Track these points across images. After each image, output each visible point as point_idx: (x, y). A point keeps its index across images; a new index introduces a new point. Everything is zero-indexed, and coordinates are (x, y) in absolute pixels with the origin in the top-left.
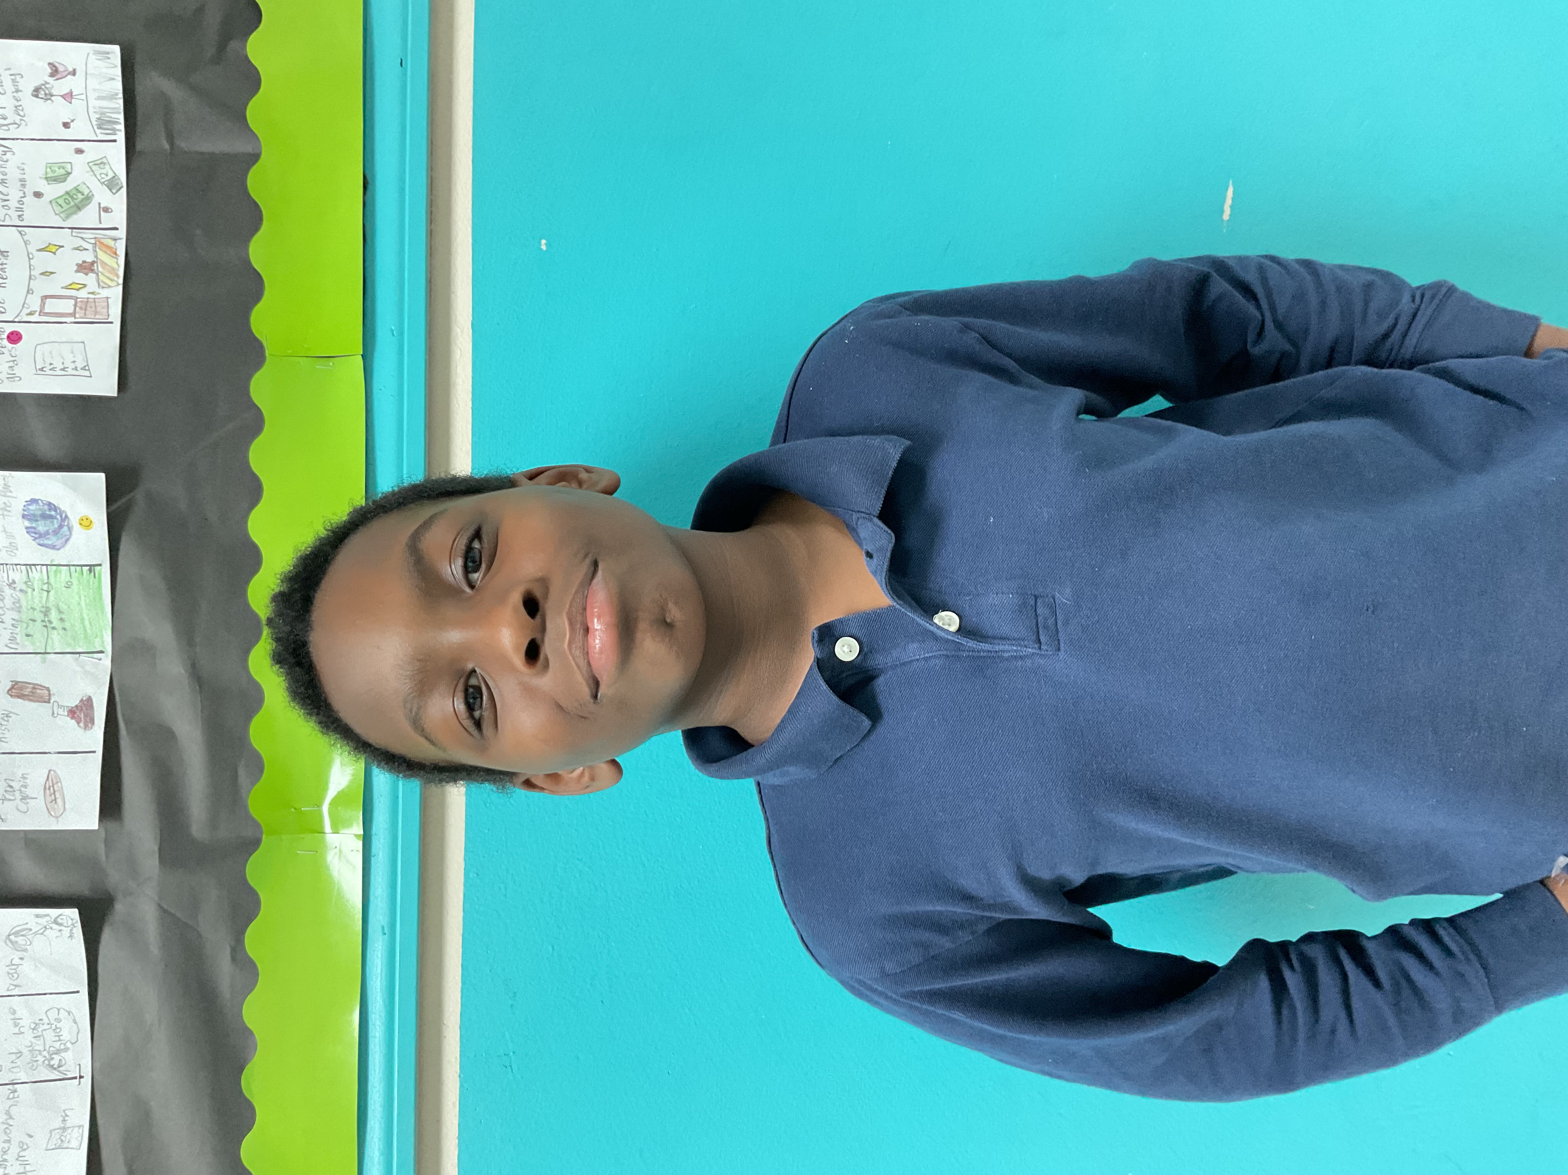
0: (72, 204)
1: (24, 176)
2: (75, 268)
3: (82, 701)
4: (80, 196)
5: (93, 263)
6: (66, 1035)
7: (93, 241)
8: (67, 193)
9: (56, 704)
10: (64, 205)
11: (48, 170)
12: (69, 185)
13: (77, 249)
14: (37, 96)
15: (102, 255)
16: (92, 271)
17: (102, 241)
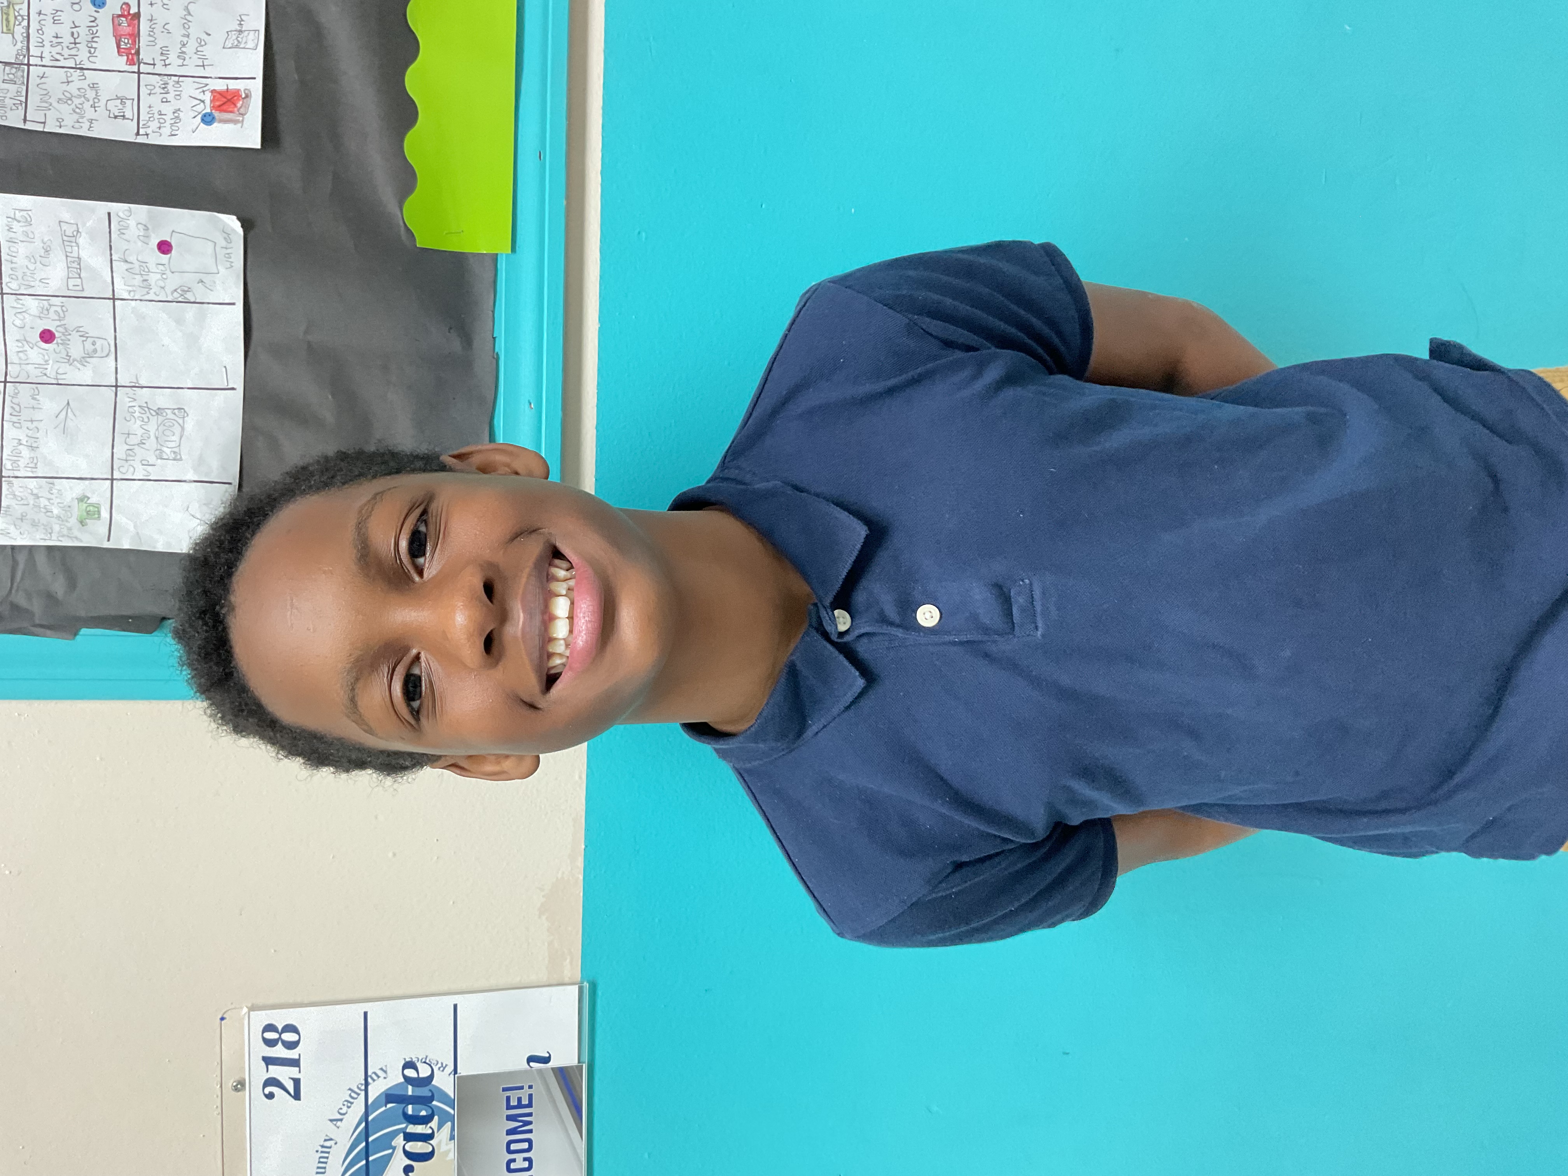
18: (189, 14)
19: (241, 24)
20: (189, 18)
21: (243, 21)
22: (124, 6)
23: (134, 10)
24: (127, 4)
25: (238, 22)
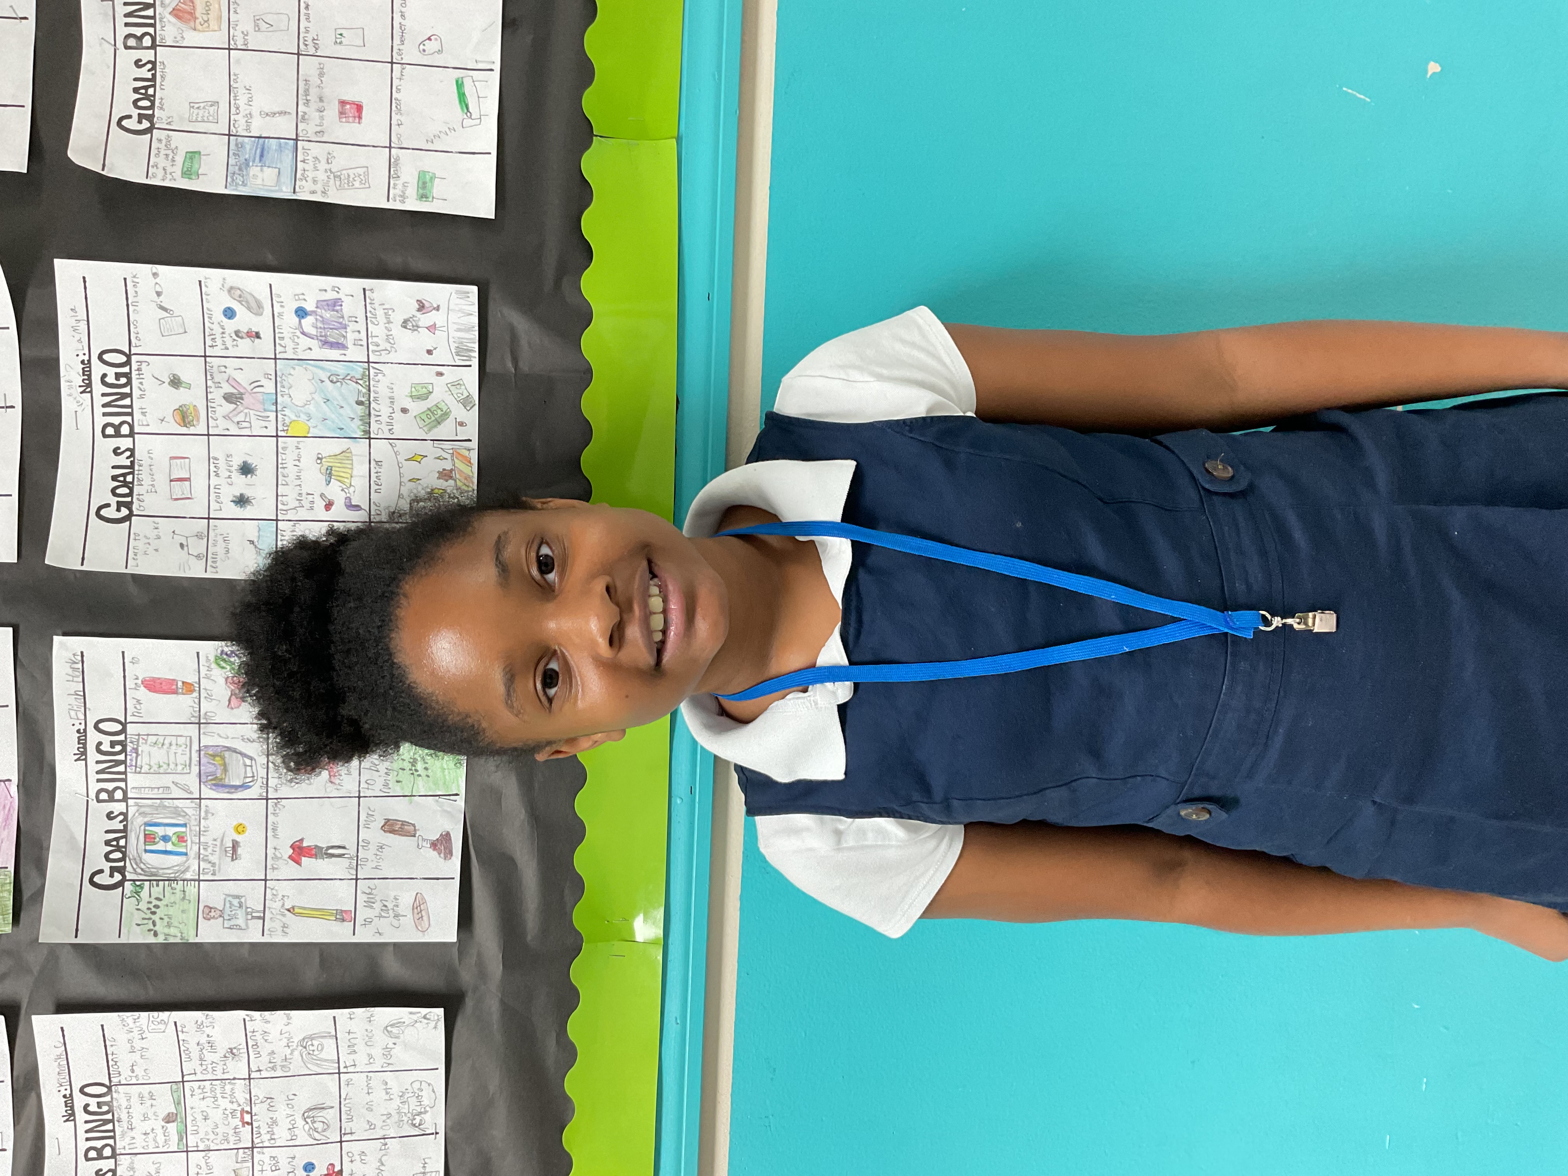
0: (433, 418)
1: (392, 395)
2: (437, 475)
3: (441, 835)
4: (439, 412)
5: (451, 470)
6: (426, 1102)
7: (451, 451)
8: (429, 409)
9: (420, 837)
10: (426, 419)
11: (413, 389)
12: (430, 403)
13: (438, 458)
14: (405, 327)
15: (458, 464)
16: (451, 478)
17: (458, 451)
18: (383, 1164)
19: (424, 1167)
20: (382, 1168)
21: (426, 1163)
22: (330, 1167)
23: (337, 1168)
24: (332, 1165)
25: (422, 1165)
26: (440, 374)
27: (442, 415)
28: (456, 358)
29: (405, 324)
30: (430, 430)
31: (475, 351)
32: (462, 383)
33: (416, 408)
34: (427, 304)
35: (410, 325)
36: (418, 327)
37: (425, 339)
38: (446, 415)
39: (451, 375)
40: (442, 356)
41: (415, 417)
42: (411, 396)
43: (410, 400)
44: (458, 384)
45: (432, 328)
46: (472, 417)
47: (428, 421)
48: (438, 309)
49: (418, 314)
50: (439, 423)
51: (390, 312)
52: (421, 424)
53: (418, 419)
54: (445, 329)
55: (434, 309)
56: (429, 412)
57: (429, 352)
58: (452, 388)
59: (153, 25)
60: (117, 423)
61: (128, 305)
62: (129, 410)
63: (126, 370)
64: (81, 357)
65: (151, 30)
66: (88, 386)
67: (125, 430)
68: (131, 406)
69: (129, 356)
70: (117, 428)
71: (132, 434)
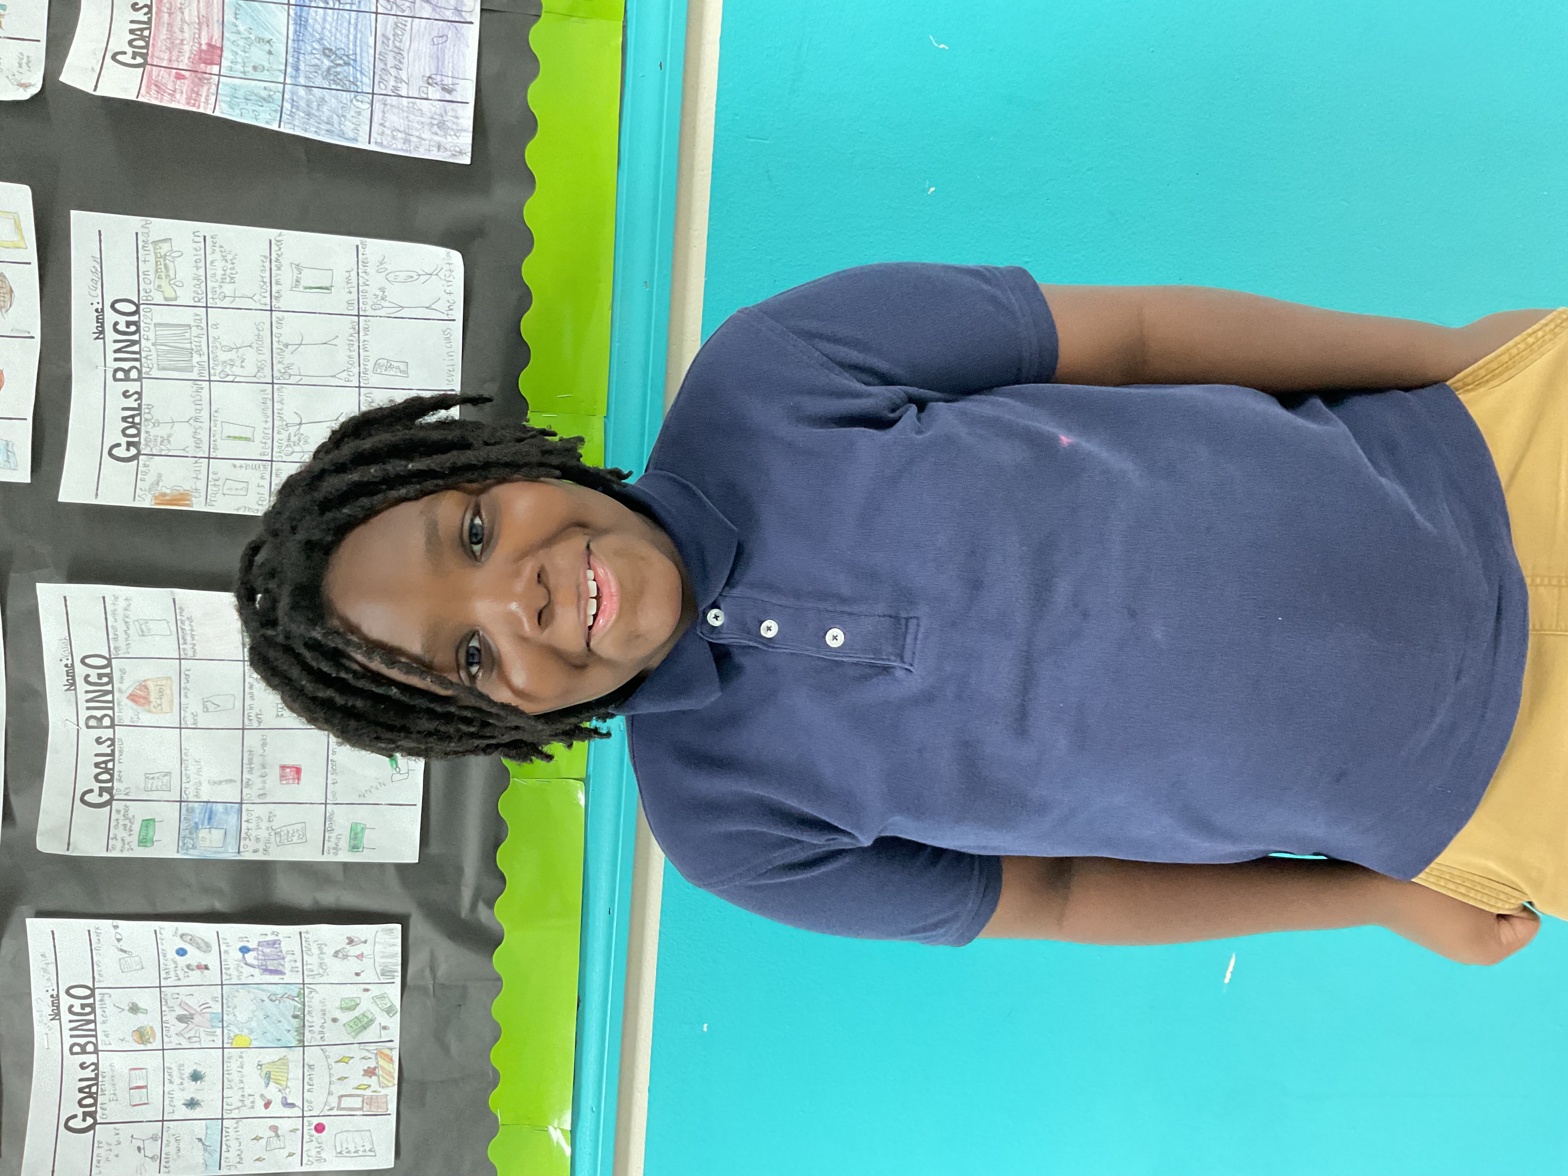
0: (360, 1025)
1: (325, 1008)
2: (362, 1073)
4: (366, 1020)
5: (375, 1068)
7: (375, 1052)
8: (356, 1018)
10: (354, 1026)
11: (343, 1003)
12: (356, 1013)
13: (364, 1058)
14: (336, 956)
15: (382, 1062)
16: (375, 1074)
17: (383, 1051)
26: (366, 990)
27: (368, 1021)
28: (381, 978)
29: (336, 954)
30: (357, 1035)
31: (398, 972)
32: (386, 995)
33: (345, 1017)
34: (356, 940)
35: (340, 955)
36: (348, 956)
37: (353, 965)
38: (372, 1021)
39: (375, 990)
40: (369, 976)
41: (344, 1025)
42: (341, 1008)
43: (339, 1011)
44: (382, 997)
45: (360, 957)
46: (394, 1023)
47: (355, 1027)
48: (365, 942)
49: (348, 947)
50: (365, 1028)
51: (323, 946)
52: (349, 1029)
53: (347, 1026)
54: (372, 956)
55: (362, 942)
56: (356, 1020)
57: (357, 974)
58: (378, 1001)
59: (112, 708)
60: (83, 1043)
61: (91, 950)
62: (94, 1033)
63: (91, 1001)
64: (51, 992)
65: (110, 712)
66: (57, 1015)
67: (90, 1048)
68: (95, 1030)
69: (93, 990)
70: (83, 1048)
71: (96, 1051)
